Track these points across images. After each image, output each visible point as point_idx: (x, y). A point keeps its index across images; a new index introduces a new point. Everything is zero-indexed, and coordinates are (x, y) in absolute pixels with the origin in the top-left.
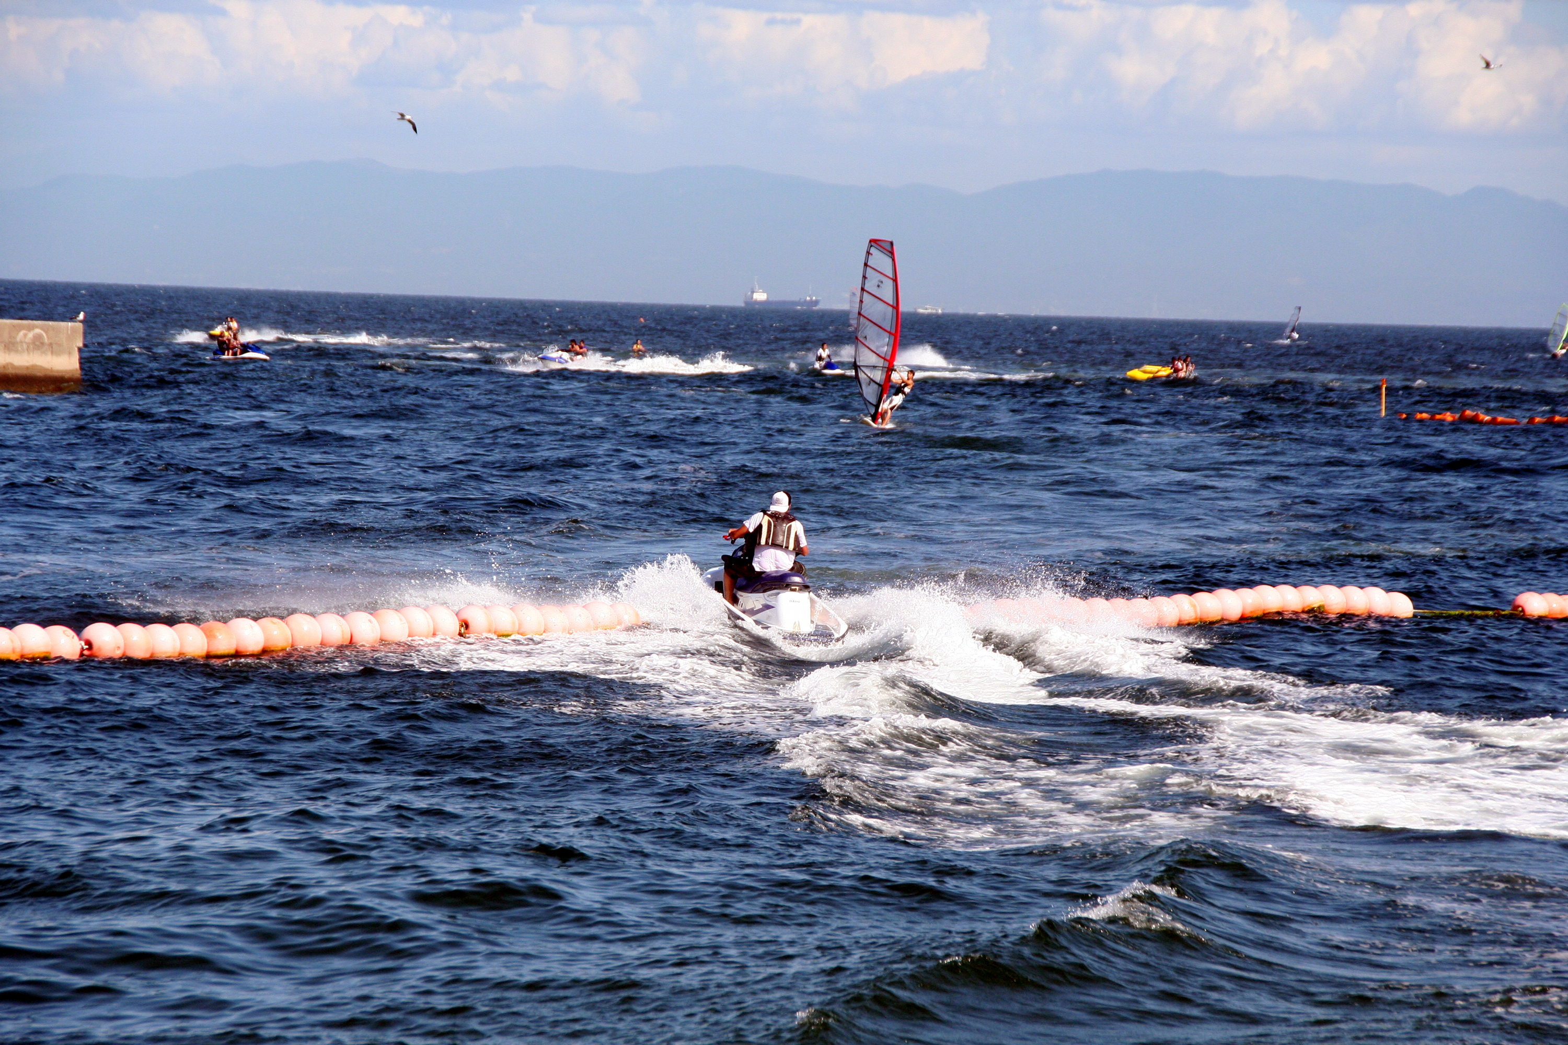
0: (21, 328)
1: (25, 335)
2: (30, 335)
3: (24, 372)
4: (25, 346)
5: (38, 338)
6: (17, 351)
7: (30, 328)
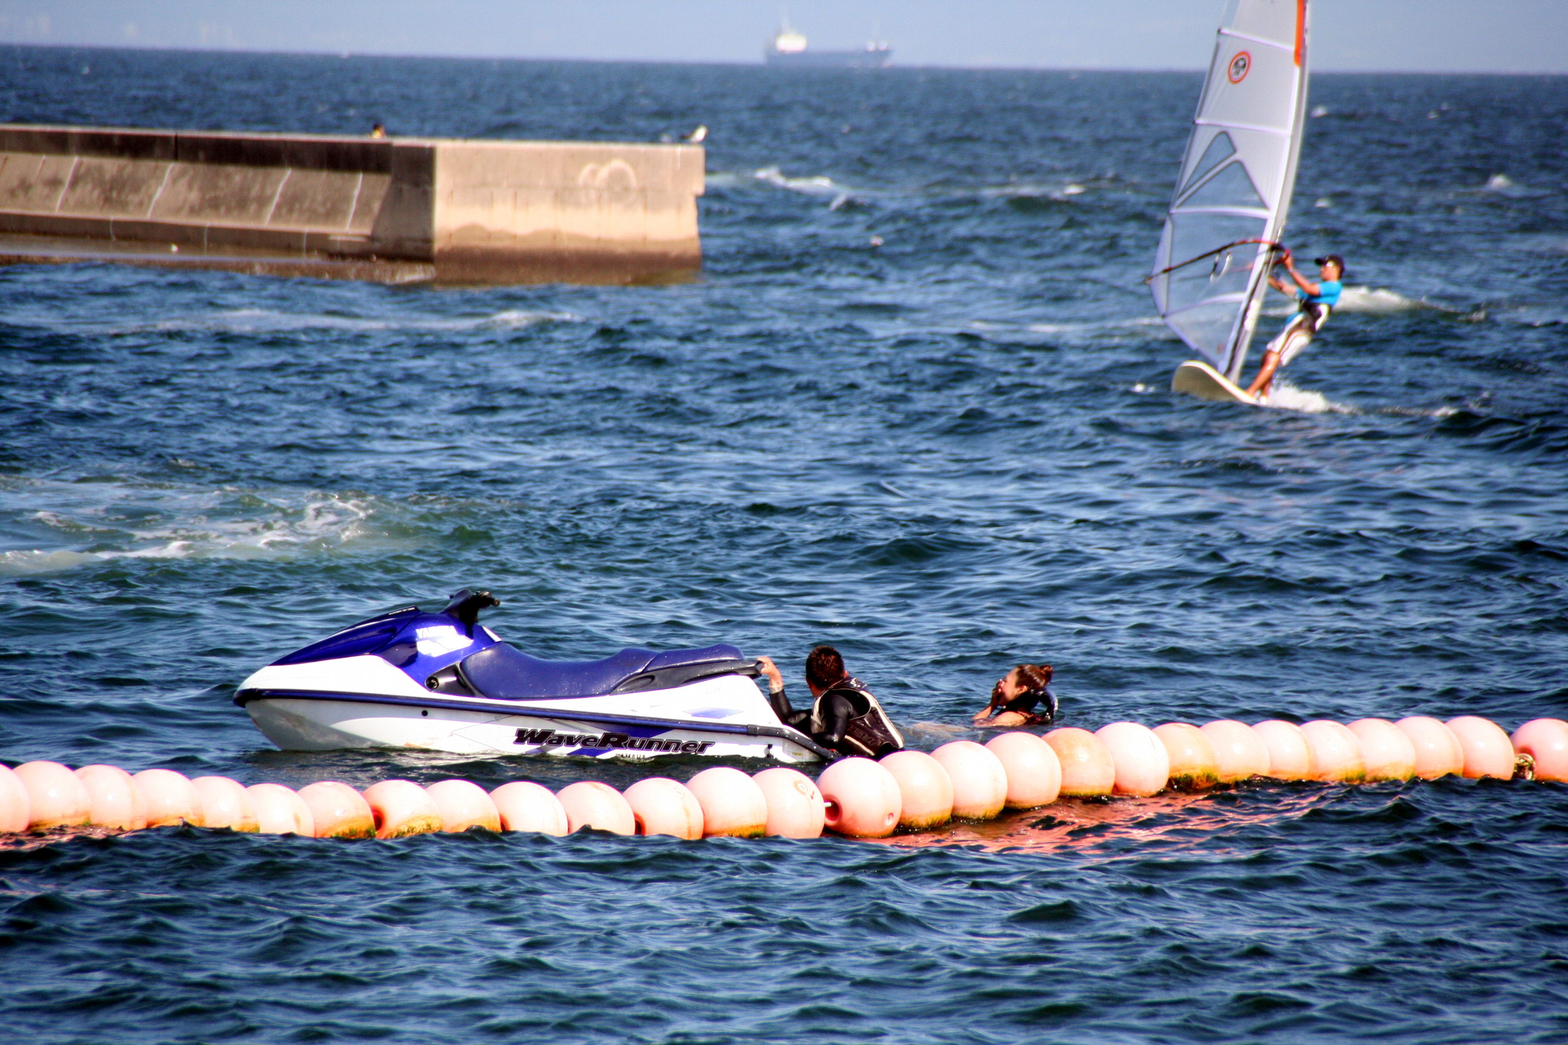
0: (585, 158)
1: (594, 173)
2: (604, 172)
3: (593, 246)
4: (593, 194)
5: (618, 177)
6: (577, 204)
7: (603, 159)
